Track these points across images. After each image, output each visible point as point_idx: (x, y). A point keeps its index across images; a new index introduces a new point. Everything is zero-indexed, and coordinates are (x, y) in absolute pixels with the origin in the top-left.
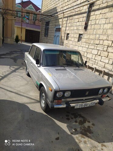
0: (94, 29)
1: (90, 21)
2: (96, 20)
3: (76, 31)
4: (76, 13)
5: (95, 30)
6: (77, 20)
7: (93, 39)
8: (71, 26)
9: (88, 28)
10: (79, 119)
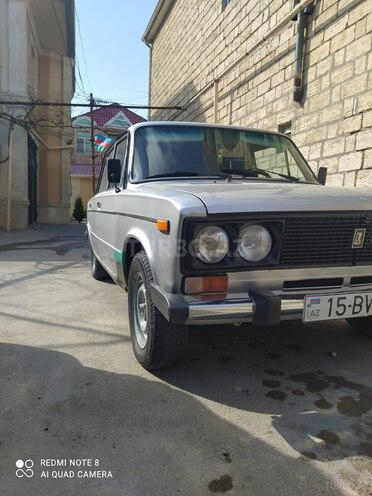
0: (332, 87)
1: (310, 70)
2: (334, 54)
3: (266, 121)
4: (259, 66)
5: (336, 90)
6: (263, 89)
7: (334, 122)
8: (247, 114)
9: (308, 93)
10: (335, 395)
